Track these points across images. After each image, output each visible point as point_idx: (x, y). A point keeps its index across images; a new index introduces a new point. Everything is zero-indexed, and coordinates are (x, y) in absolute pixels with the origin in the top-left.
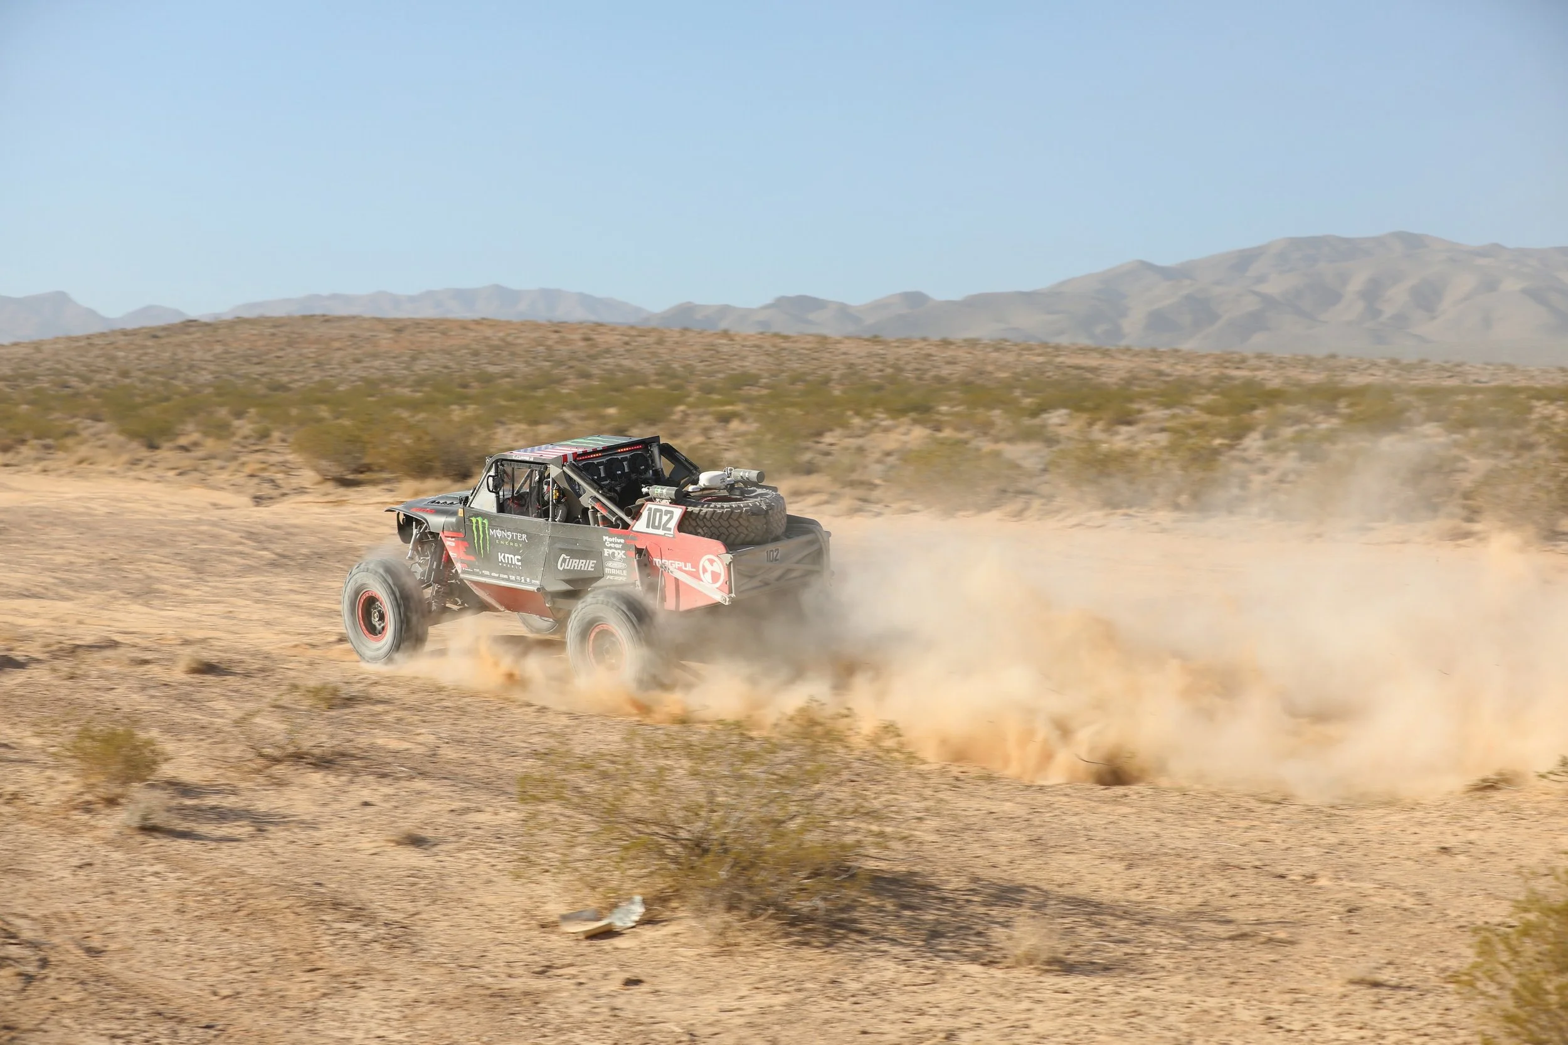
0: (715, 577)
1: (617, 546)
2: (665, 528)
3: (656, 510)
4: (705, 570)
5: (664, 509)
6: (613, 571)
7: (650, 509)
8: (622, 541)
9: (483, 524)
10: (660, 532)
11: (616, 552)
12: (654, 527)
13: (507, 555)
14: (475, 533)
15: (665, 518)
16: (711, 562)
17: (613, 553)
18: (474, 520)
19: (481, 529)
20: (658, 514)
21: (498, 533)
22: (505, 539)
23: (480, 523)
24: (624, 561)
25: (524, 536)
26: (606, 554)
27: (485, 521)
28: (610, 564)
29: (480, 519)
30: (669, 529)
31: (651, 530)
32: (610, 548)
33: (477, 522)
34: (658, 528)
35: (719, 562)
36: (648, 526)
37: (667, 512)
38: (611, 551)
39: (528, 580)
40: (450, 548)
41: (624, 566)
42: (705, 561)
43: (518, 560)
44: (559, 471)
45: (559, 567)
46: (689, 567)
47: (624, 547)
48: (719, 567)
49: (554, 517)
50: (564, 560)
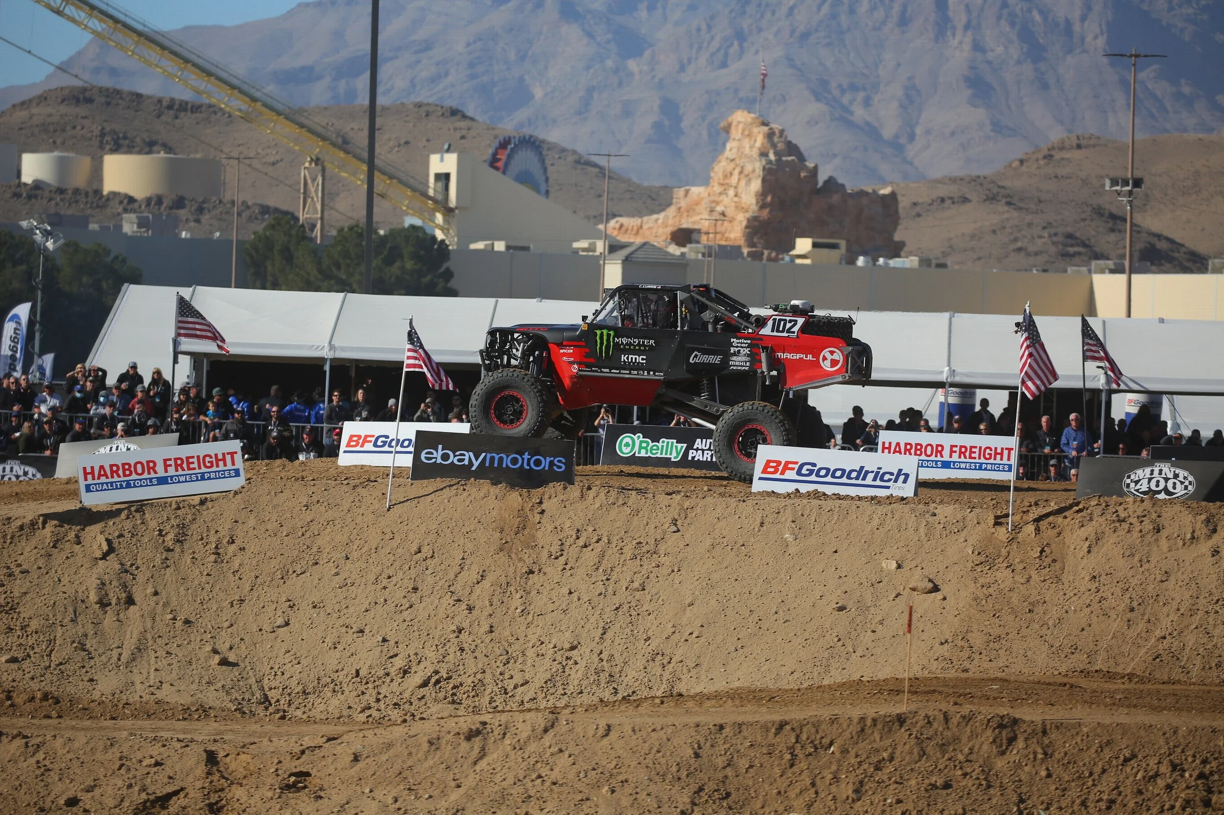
0: (834, 363)
1: (743, 345)
2: (789, 331)
3: (780, 320)
4: (825, 359)
5: (788, 319)
6: (737, 364)
8: (749, 341)
9: (609, 335)
10: (785, 334)
11: (742, 350)
12: (778, 331)
13: (630, 356)
14: (598, 342)
15: (788, 325)
16: (832, 353)
17: (739, 352)
18: (598, 332)
19: (605, 338)
20: (782, 323)
21: (624, 340)
22: (630, 344)
23: (605, 334)
24: (748, 355)
25: (652, 342)
26: (732, 352)
27: (612, 333)
28: (734, 358)
29: (605, 332)
30: (794, 332)
31: (775, 334)
32: (737, 347)
33: (602, 334)
34: (783, 331)
35: (840, 353)
36: (773, 331)
37: (790, 321)
38: (737, 349)
39: (652, 373)
40: (564, 354)
41: (747, 359)
42: (826, 353)
43: (643, 359)
44: (686, 295)
45: (691, 361)
46: (810, 357)
47: (749, 346)
48: (838, 356)
49: (682, 327)
50: (696, 356)
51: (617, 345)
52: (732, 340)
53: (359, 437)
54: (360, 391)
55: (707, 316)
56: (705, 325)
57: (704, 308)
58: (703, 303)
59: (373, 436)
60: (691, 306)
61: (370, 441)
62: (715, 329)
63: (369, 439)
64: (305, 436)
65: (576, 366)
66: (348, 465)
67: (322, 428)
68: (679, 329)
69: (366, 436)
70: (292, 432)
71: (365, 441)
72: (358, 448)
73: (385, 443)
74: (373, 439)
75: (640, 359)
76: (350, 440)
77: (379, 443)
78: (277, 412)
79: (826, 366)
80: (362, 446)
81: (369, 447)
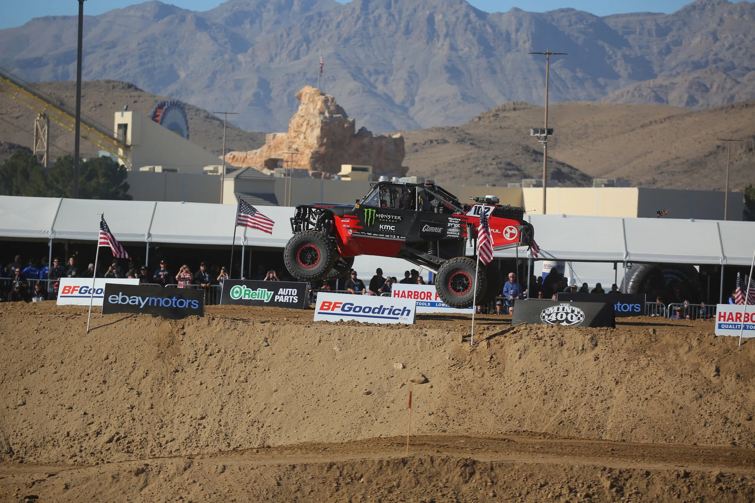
0: (512, 235)
4: (506, 232)
6: (452, 233)
7: (476, 207)
8: (460, 220)
9: (372, 212)
11: (455, 225)
13: (385, 226)
14: (366, 216)
16: (511, 229)
17: (453, 226)
18: (366, 210)
19: (370, 214)
20: (480, 209)
21: (382, 216)
22: (385, 218)
23: (370, 211)
24: (459, 228)
25: (399, 217)
26: (449, 225)
27: (374, 211)
28: (450, 230)
29: (370, 210)
30: (487, 215)
31: (476, 216)
32: (452, 223)
33: (368, 211)
35: (516, 229)
36: (474, 214)
37: (486, 208)
38: (452, 224)
39: (398, 237)
40: (344, 223)
41: (457, 230)
42: (507, 229)
43: (393, 228)
44: (422, 189)
45: (423, 230)
46: (497, 231)
47: (460, 222)
48: (515, 231)
49: (418, 209)
50: (426, 227)
51: (377, 218)
52: (449, 218)
53: (70, 287)
54: (71, 259)
55: (434, 203)
56: (432, 208)
57: (432, 198)
58: (431, 194)
59: (79, 287)
60: (424, 196)
61: (77, 290)
62: (438, 210)
63: (76, 289)
64: (36, 287)
65: (351, 231)
66: (63, 305)
67: (47, 282)
68: (416, 210)
69: (74, 287)
70: (28, 284)
71: (74, 290)
72: (69, 294)
73: (86, 291)
74: (79, 289)
75: (391, 228)
76: (64, 289)
77: (83, 291)
78: (19, 272)
79: (507, 237)
80: (72, 293)
81: (76, 293)
